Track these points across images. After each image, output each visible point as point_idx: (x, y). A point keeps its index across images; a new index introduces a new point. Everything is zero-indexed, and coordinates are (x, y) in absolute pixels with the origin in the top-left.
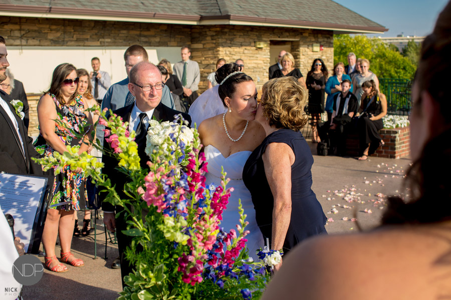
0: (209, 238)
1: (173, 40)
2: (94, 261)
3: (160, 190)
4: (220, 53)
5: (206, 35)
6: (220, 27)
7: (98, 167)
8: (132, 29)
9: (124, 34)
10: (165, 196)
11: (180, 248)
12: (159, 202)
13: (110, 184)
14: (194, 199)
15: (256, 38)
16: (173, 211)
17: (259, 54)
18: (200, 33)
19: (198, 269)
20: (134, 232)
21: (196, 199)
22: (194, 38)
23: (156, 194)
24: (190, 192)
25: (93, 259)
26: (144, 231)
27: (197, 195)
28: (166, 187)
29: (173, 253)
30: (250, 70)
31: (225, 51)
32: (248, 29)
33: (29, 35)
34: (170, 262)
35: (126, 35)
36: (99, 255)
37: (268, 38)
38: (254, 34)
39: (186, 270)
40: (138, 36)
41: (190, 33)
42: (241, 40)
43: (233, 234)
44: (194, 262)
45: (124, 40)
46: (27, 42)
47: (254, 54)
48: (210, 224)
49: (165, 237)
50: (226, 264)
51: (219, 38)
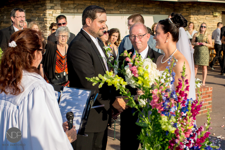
0: (188, 130)
1: (163, 10)
2: (114, 141)
3: (160, 99)
4: (191, 19)
5: (183, 8)
6: (191, 3)
7: (124, 85)
8: (139, 4)
9: (134, 6)
10: (163, 104)
11: (170, 135)
12: (159, 107)
13: (130, 95)
14: (180, 107)
15: (213, 10)
16: (167, 113)
17: (215, 19)
18: (179, 7)
19: (181, 148)
20: (143, 124)
21: (181, 106)
22: (176, 10)
23: (158, 102)
24: (178, 102)
25: (113, 140)
26: (149, 124)
27: (182, 104)
28: (164, 98)
29: (165, 138)
30: (209, 29)
31: (195, 18)
32: (208, 4)
33: (79, 7)
34: (163, 143)
35: (135, 7)
36: (117, 138)
37: (221, 10)
38: (212, 8)
39: (173, 148)
40: (142, 8)
41: (173, 6)
42: (204, 11)
43: (202, 129)
44: (179, 143)
45: (134, 10)
46: (77, 11)
47: (212, 20)
48: (190, 122)
49: (161, 128)
50: (197, 146)
51: (191, 10)
